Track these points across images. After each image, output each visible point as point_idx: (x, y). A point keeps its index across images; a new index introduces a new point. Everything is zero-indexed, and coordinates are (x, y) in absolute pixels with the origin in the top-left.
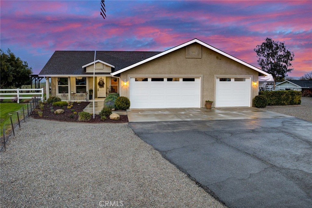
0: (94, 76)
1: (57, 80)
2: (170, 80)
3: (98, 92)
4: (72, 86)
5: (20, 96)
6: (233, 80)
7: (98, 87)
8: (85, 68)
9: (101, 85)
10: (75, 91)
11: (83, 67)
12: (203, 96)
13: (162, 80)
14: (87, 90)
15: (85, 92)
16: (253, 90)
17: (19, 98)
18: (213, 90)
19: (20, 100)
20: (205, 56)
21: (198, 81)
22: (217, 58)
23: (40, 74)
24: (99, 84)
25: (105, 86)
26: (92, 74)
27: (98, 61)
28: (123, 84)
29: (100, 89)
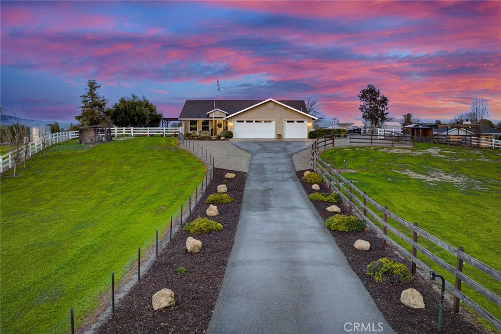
0: (213, 119)
1: (189, 122)
2: (256, 122)
3: (217, 131)
4: (199, 126)
5: (166, 132)
6: (295, 122)
7: (217, 127)
8: (208, 114)
9: (220, 126)
10: (201, 130)
11: (207, 113)
12: (276, 132)
13: (252, 122)
14: (210, 129)
15: (208, 130)
16: (308, 128)
17: (165, 134)
18: (282, 128)
19: (166, 135)
20: (277, 107)
21: (273, 123)
22: (285, 109)
23: (179, 118)
24: (218, 125)
25: (222, 127)
26: (212, 118)
27: (217, 109)
28: (230, 124)
29: (219, 129)
